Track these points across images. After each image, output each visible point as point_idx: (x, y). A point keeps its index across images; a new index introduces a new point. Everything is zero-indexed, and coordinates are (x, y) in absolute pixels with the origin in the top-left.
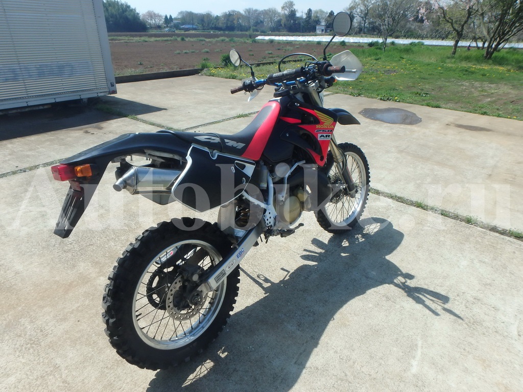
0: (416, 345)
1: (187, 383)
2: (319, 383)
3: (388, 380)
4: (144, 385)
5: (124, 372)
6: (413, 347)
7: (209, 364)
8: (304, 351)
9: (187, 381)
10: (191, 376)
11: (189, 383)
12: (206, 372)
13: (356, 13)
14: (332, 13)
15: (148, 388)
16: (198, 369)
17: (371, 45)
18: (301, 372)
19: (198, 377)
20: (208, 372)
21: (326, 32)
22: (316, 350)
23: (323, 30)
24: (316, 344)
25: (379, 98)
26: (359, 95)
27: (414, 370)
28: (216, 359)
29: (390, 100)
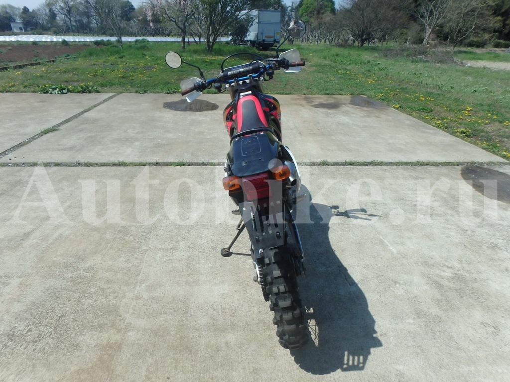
0: (381, 239)
1: (317, 342)
2: (372, 286)
3: (393, 263)
4: (294, 367)
5: (269, 373)
6: (381, 242)
7: (312, 323)
8: (345, 276)
9: (315, 341)
10: (313, 337)
11: (317, 341)
12: (317, 327)
13: (57, 10)
14: (26, 10)
15: (300, 366)
16: (310, 330)
17: (97, 43)
18: (359, 287)
19: (317, 334)
20: (318, 326)
21: (26, 30)
22: (349, 272)
23: (21, 29)
24: (345, 270)
25: (165, 92)
26: (145, 92)
27: (395, 251)
28: (311, 316)
29: (176, 92)
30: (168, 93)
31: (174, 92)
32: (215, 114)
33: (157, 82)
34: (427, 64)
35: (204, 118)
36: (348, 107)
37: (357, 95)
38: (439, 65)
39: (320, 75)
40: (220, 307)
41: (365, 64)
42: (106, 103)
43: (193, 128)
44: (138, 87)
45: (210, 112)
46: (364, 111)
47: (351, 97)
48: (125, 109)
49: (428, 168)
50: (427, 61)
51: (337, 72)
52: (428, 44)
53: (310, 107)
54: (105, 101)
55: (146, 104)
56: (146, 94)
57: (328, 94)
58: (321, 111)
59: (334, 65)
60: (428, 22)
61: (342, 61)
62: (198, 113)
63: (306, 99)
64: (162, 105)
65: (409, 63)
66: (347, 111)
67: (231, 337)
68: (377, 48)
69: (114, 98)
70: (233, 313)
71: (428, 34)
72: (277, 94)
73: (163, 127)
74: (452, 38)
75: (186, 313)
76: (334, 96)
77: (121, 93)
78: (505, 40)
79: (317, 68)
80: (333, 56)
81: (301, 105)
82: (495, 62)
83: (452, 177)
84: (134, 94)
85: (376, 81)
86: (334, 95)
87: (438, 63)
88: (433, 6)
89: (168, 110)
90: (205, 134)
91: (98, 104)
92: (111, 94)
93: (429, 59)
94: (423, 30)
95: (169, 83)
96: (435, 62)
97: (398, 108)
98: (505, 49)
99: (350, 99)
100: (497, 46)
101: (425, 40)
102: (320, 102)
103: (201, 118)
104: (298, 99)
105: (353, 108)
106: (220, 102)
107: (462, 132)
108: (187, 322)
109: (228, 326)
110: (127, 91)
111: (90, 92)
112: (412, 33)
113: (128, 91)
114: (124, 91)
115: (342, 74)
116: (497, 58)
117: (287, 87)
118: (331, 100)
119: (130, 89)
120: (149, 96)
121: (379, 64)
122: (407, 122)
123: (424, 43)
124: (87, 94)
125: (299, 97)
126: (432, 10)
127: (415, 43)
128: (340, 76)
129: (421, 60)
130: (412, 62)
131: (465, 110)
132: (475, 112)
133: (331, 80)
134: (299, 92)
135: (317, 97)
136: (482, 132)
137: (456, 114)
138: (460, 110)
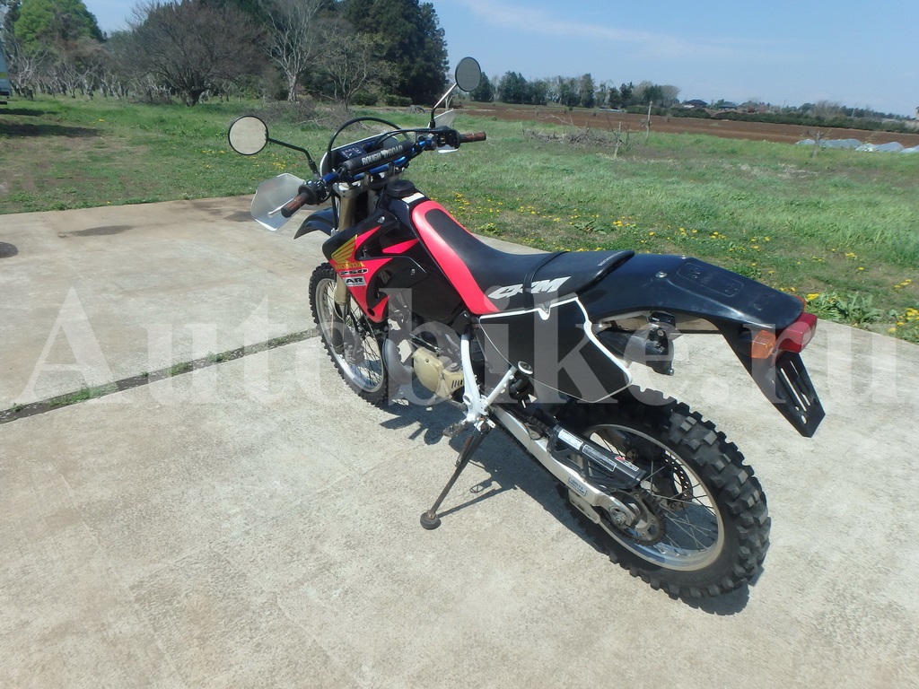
39: (175, 160)
40: (536, 611)
45: (8, 261)
50: (324, 128)
51: (203, 153)
52: (296, 101)
57: (231, 195)
60: (288, 64)
63: (200, 207)
67: (610, 641)
70: (565, 607)
71: (292, 84)
74: (340, 92)
75: (504, 658)
76: (244, 197)
78: (399, 95)
79: (151, 148)
80: (155, 123)
81: (205, 220)
85: (286, 165)
86: (243, 194)
88: (289, 38)
93: (325, 125)
94: (283, 77)
98: (405, 108)
100: (391, 103)
101: (289, 94)
102: (232, 210)
104: (184, 209)
107: (490, 230)
108: (528, 672)
109: (584, 629)
112: (266, 80)
115: (215, 156)
123: (290, 97)
125: (181, 206)
126: (288, 44)
127: (275, 98)
130: (303, 130)
131: (456, 197)
132: (469, 199)
133: (208, 168)
134: (169, 196)
135: (217, 203)
136: (506, 225)
137: (449, 204)
138: (449, 198)
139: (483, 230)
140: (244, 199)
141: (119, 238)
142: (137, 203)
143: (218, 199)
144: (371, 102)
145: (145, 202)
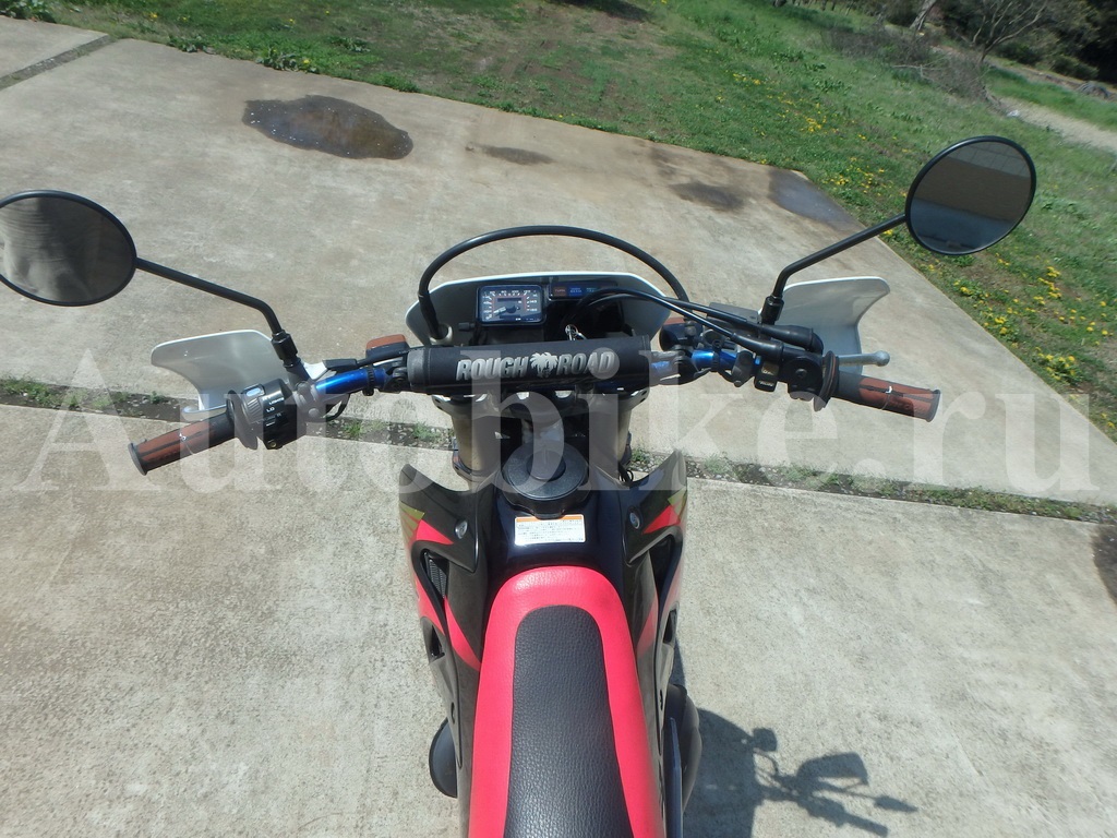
25: (260, 58)
26: (201, 46)
29: (292, 66)
30: (267, 64)
31: (286, 64)
32: (396, 175)
33: (244, 17)
34: (928, 92)
35: (359, 191)
36: (766, 210)
37: (785, 168)
38: (952, 99)
39: (690, 78)
41: (792, 59)
42: (61, 69)
43: (317, 232)
44: (181, 24)
45: (385, 165)
46: (807, 233)
47: (772, 174)
48: (114, 106)
49: (1008, 527)
50: (926, 83)
51: (732, 78)
52: (921, 31)
53: (665, 193)
54: (62, 58)
55: (193, 98)
56: (200, 54)
57: (711, 151)
58: (697, 214)
59: (721, 48)
61: (738, 41)
62: (346, 164)
63: (657, 157)
64: (239, 111)
65: (889, 82)
66: (765, 227)
68: (814, 15)
69: (96, 56)
71: (926, 6)
72: (580, 124)
73: (222, 208)
76: (726, 160)
77: (124, 37)
78: (1080, 58)
79: (680, 52)
80: (717, 19)
81: (643, 181)
82: (1065, 116)
83: (1075, 577)
84: (162, 49)
85: (824, 125)
86: (727, 155)
87: (951, 92)
89: (257, 134)
90: (355, 263)
91: (33, 71)
92: (88, 36)
93: (933, 78)
95: (279, 27)
96: (944, 89)
97: (889, 238)
98: (1079, 82)
99: (769, 179)
100: (1061, 68)
101: (917, 20)
102: (691, 177)
103: (353, 188)
104: (635, 154)
105: (778, 214)
106: (417, 126)
110: (143, 32)
111: (20, 15)
113: (148, 35)
114: (134, 33)
115: (742, 85)
116: (1066, 104)
117: (607, 101)
118: (720, 179)
119: (157, 26)
120: (211, 64)
121: (823, 67)
122: (920, 300)
123: (914, 25)
124: (11, 19)
125: (637, 148)
127: (894, 21)
128: (739, 91)
129: (915, 76)
130: (895, 77)
131: (1045, 274)
132: (1068, 286)
133: (718, 101)
134: (638, 129)
135: (683, 157)
136: (1101, 368)
137: (1024, 282)
138: (1034, 273)
139: (1044, 363)
140: (721, 163)
141: (523, 173)
142: (590, 128)
143: (690, 153)
144: (1029, 59)
145: (601, 129)
